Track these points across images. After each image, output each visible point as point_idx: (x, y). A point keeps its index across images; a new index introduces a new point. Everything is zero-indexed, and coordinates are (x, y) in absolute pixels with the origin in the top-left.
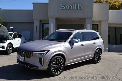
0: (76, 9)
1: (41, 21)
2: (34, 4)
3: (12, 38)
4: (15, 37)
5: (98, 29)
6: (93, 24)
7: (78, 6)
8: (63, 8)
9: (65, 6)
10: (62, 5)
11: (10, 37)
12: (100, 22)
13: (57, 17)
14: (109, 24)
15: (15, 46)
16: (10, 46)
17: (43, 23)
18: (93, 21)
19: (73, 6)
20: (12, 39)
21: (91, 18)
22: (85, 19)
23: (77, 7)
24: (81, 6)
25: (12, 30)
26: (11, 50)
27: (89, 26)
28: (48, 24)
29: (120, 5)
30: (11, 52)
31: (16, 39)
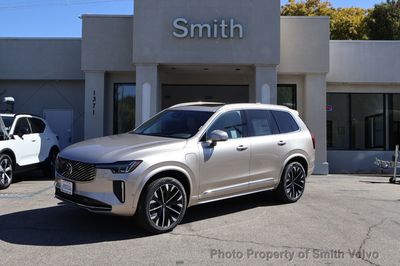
0: (224, 35)
1: (108, 75)
2: (85, 18)
3: (12, 132)
4: (21, 131)
5: (294, 100)
6: (278, 85)
7: (229, 26)
8: (183, 32)
9: (187, 25)
10: (179, 23)
11: (5, 129)
12: (302, 77)
13: (162, 62)
14: (329, 84)
15: (22, 162)
16: (6, 160)
17: (117, 82)
18: (280, 76)
19: (216, 26)
20: (13, 138)
21: (273, 66)
22: (252, 68)
23: (228, 28)
24: (240, 27)
25: (12, 108)
26: (8, 173)
27: (266, 90)
28: (135, 84)
29: (363, 22)
30: (9, 180)
31: (24, 136)
